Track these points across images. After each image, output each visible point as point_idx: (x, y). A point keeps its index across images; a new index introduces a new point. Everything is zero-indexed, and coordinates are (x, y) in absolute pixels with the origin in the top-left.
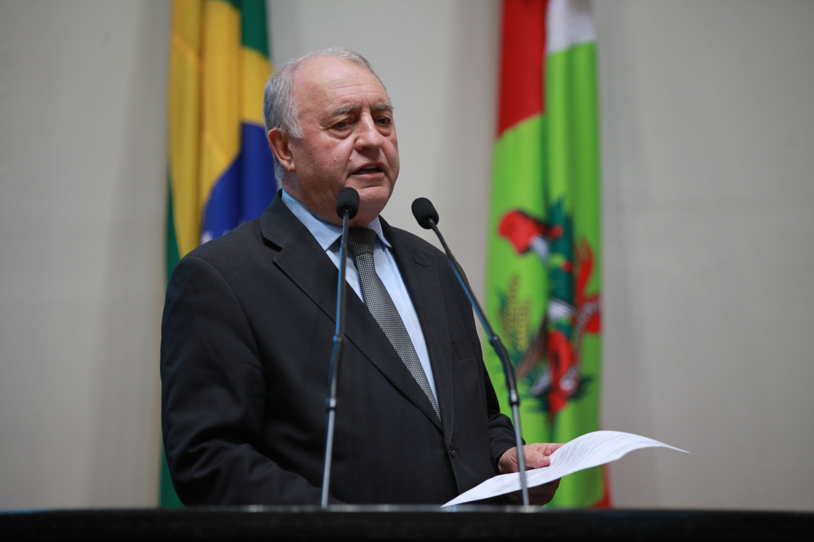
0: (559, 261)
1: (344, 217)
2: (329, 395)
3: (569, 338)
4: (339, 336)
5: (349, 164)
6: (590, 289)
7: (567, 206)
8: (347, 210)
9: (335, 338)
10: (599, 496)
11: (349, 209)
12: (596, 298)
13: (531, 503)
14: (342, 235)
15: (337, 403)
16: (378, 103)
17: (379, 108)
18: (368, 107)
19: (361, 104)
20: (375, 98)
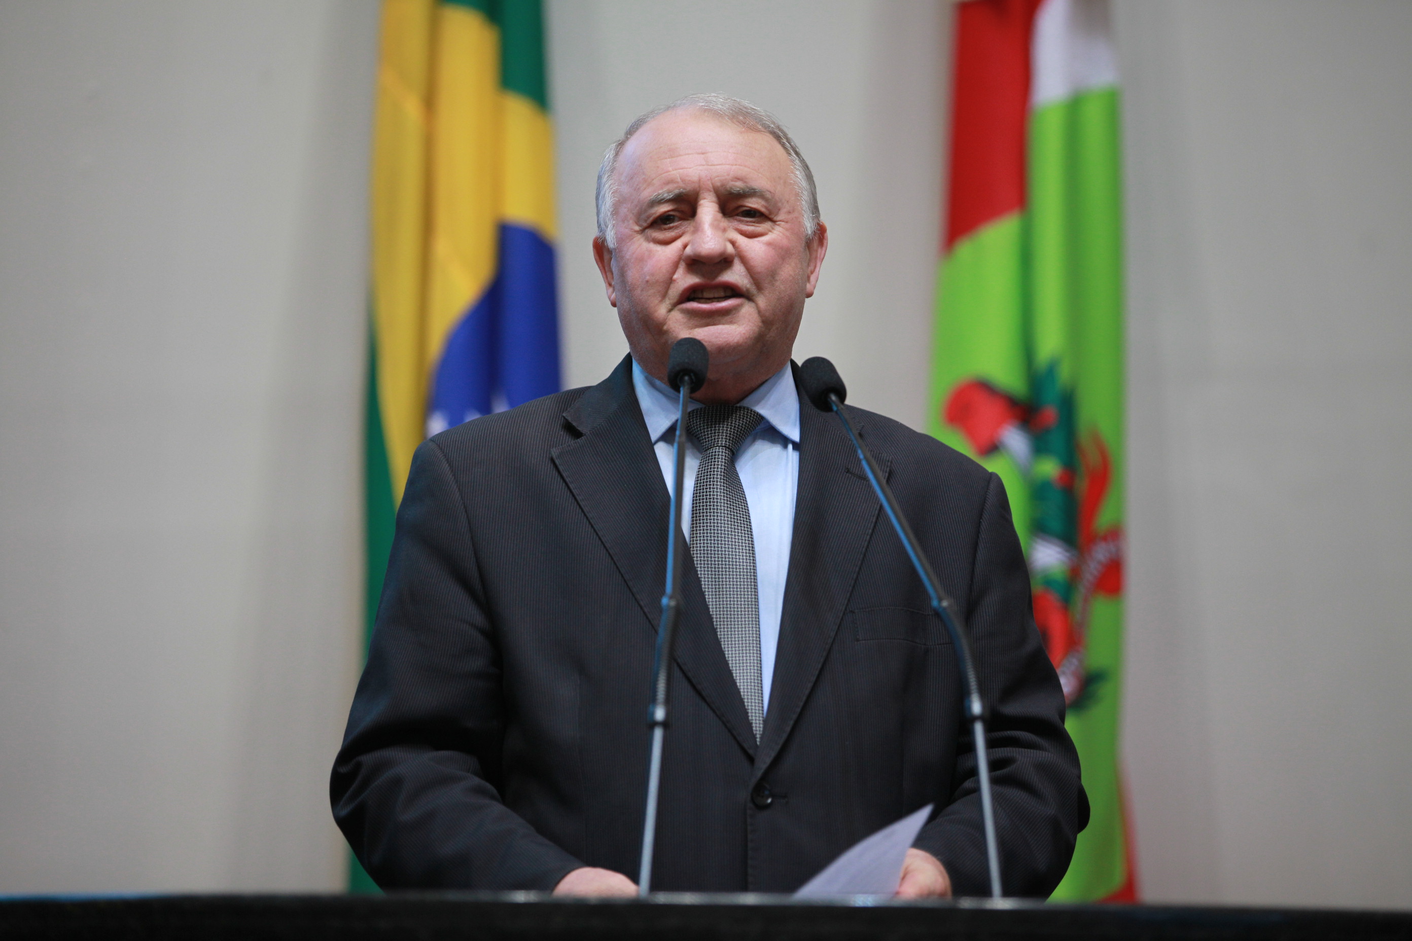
0: (1049, 468)
1: (682, 389)
2: (653, 700)
3: (1066, 603)
4: (671, 598)
5: (672, 286)
6: (1104, 519)
7: (1064, 373)
8: (686, 378)
9: (665, 601)
10: (1117, 880)
11: (690, 376)
12: (1115, 534)
13: (1007, 892)
14: (677, 421)
15: (668, 714)
16: (733, 183)
17: (735, 192)
18: (710, 191)
19: (697, 185)
20: (725, 174)
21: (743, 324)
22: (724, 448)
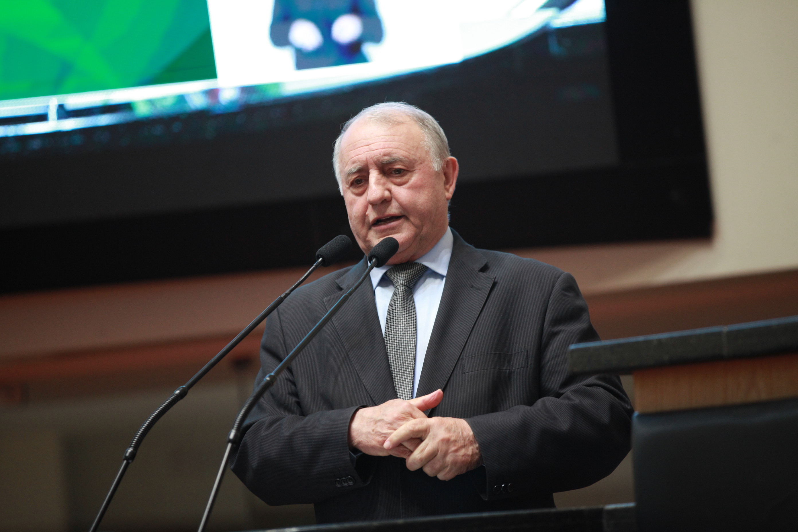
5: (366, 218)
16: (383, 158)
17: (384, 163)
18: (373, 164)
19: (366, 162)
20: (378, 154)
21: (404, 232)
22: (402, 286)
